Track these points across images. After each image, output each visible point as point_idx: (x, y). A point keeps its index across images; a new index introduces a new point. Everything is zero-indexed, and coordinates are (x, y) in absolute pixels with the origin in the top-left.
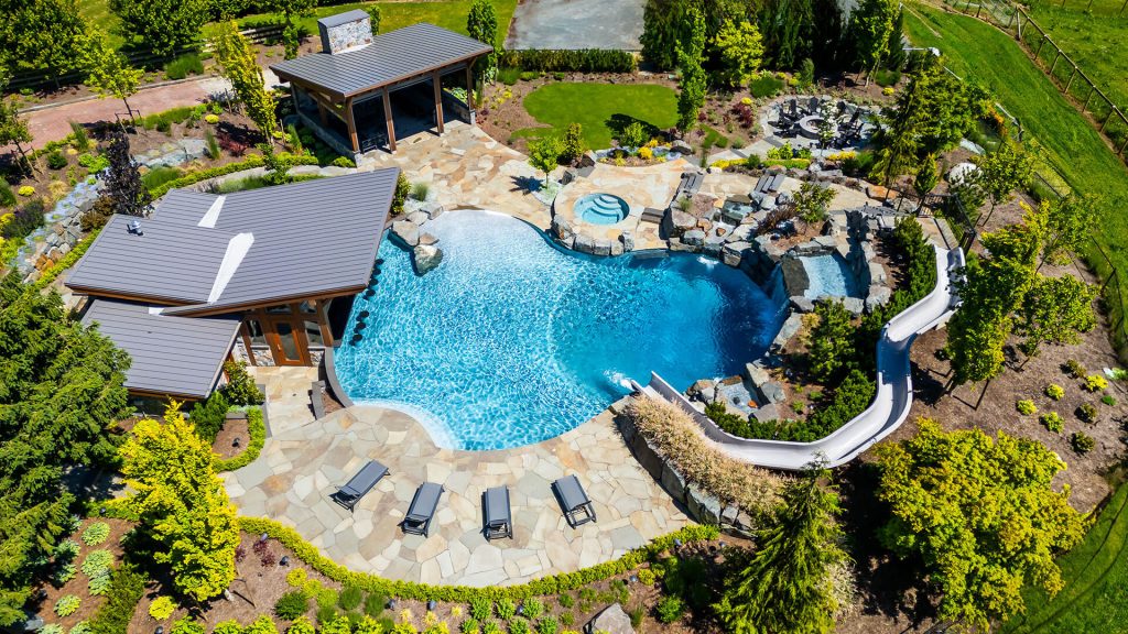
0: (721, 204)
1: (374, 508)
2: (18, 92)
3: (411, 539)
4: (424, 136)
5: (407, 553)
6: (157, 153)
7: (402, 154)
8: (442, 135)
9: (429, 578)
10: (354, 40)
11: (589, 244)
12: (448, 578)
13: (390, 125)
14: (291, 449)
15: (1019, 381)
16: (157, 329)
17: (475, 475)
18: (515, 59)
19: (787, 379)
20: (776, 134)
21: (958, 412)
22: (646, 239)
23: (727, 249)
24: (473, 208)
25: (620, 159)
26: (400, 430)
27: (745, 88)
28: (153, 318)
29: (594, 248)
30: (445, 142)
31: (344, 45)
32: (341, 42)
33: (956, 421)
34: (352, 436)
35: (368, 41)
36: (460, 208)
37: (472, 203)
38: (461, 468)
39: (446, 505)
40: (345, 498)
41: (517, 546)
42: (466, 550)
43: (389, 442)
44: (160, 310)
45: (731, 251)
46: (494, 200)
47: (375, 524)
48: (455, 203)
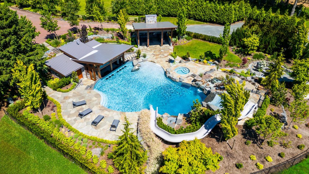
0: (212, 78)
1: (78, 109)
2: (90, 19)
3: (79, 118)
4: (158, 46)
5: (75, 120)
6: (103, 35)
7: (150, 48)
8: (162, 46)
9: (74, 126)
10: (152, 21)
11: (172, 77)
12: (78, 128)
13: (148, 40)
14: (75, 93)
15: (258, 150)
16: (68, 62)
17: (102, 112)
18: (192, 35)
19: (186, 121)
20: (253, 69)
21: (225, 147)
22: (188, 81)
23: (205, 89)
24: (154, 62)
25: (198, 62)
26: (96, 98)
27: (252, 55)
28: (69, 60)
29: (172, 78)
30: (161, 48)
31: (149, 22)
32: (149, 21)
33: (223, 149)
34: (87, 95)
35: (155, 22)
36: (152, 61)
37: (155, 61)
38: (100, 110)
39: (91, 115)
40: (74, 105)
41: (96, 129)
42: (86, 125)
43: (92, 99)
44: (72, 59)
45: (206, 90)
46: (160, 62)
47: (75, 112)
48: (151, 60)
